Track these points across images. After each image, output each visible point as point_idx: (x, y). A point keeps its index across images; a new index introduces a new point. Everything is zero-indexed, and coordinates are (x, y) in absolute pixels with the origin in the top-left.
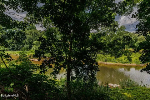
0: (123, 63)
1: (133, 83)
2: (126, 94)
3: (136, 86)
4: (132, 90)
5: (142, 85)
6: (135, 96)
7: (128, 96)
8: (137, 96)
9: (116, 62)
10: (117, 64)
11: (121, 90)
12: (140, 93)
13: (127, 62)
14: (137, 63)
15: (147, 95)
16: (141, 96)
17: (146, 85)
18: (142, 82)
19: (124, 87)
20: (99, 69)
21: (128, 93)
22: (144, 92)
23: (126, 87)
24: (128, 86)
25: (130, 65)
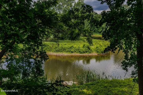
0: (81, 53)
1: (93, 76)
2: (85, 91)
3: (97, 80)
4: (92, 84)
5: (104, 77)
6: (96, 92)
7: (88, 93)
8: (98, 91)
9: (72, 52)
10: (73, 54)
11: (79, 87)
12: (102, 86)
13: (86, 52)
14: (98, 52)
15: (109, 89)
16: (102, 91)
17: (108, 77)
18: (103, 74)
19: (82, 82)
20: (48, 56)
21: (88, 90)
22: (106, 85)
23: (84, 83)
24: (88, 81)
25: (90, 54)
